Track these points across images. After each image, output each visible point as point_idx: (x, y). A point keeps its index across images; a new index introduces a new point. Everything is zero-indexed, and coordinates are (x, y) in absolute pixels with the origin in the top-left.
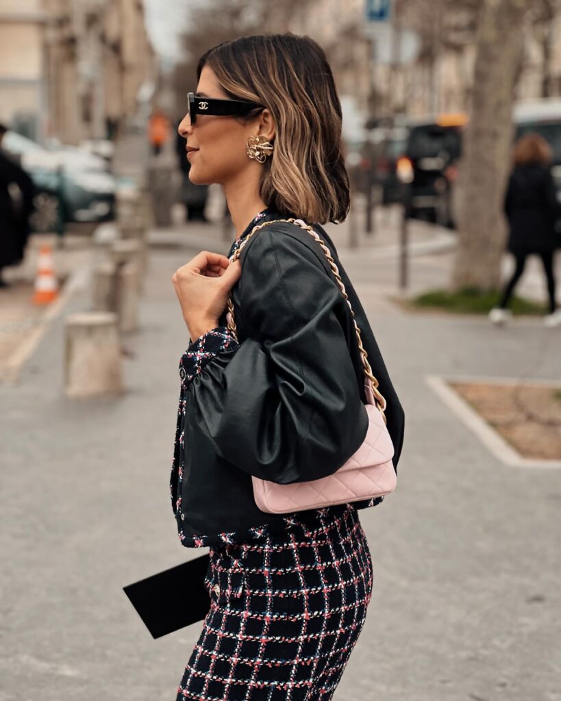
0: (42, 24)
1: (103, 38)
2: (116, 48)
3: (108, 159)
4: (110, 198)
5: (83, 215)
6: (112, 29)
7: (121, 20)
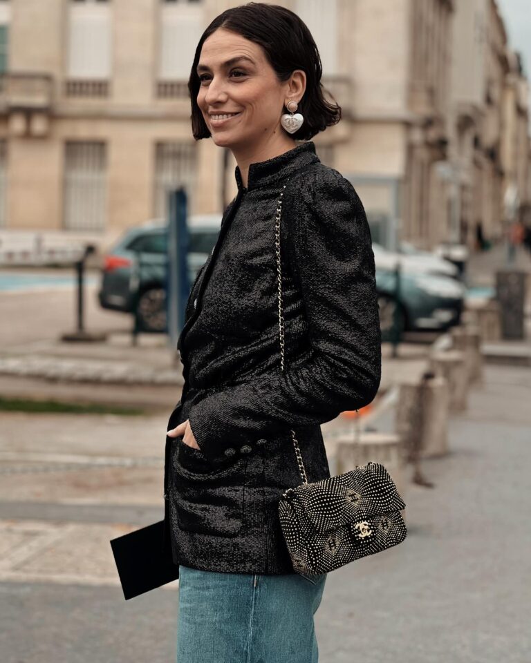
0: (407, 125)
1: (477, 142)
2: (493, 154)
3: (460, 265)
4: (456, 305)
5: (424, 322)
6: (489, 134)
7: (501, 125)
